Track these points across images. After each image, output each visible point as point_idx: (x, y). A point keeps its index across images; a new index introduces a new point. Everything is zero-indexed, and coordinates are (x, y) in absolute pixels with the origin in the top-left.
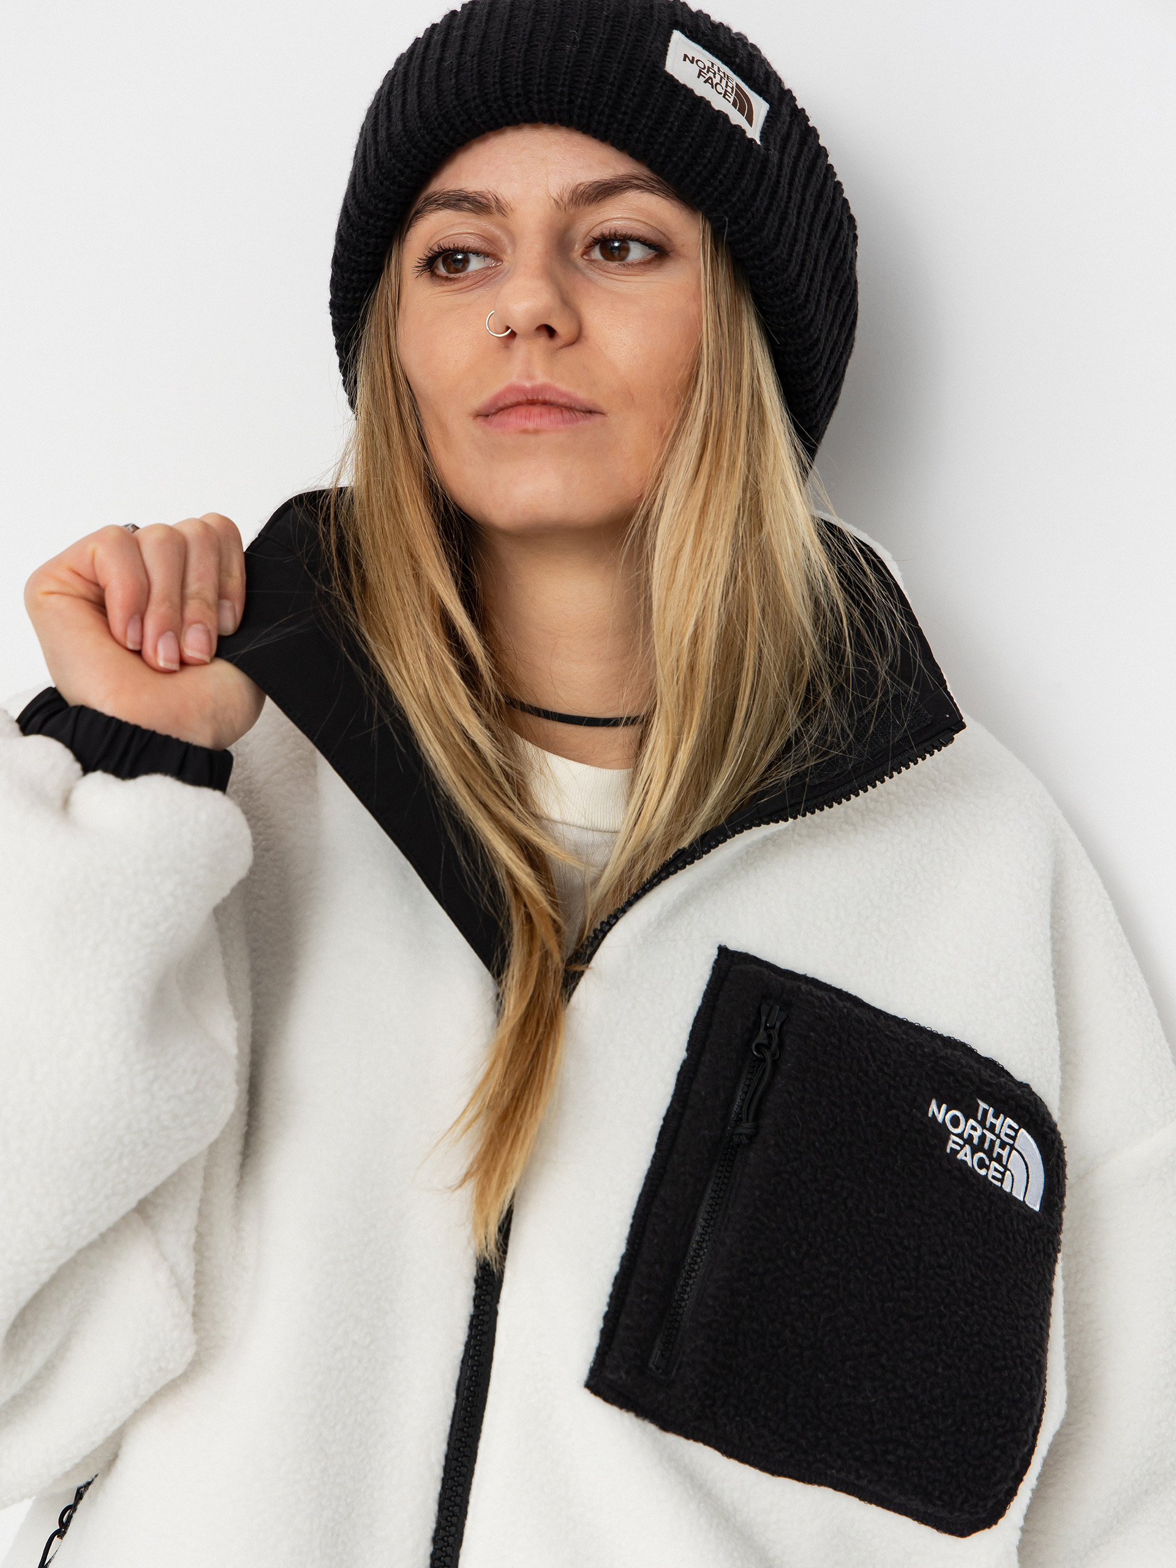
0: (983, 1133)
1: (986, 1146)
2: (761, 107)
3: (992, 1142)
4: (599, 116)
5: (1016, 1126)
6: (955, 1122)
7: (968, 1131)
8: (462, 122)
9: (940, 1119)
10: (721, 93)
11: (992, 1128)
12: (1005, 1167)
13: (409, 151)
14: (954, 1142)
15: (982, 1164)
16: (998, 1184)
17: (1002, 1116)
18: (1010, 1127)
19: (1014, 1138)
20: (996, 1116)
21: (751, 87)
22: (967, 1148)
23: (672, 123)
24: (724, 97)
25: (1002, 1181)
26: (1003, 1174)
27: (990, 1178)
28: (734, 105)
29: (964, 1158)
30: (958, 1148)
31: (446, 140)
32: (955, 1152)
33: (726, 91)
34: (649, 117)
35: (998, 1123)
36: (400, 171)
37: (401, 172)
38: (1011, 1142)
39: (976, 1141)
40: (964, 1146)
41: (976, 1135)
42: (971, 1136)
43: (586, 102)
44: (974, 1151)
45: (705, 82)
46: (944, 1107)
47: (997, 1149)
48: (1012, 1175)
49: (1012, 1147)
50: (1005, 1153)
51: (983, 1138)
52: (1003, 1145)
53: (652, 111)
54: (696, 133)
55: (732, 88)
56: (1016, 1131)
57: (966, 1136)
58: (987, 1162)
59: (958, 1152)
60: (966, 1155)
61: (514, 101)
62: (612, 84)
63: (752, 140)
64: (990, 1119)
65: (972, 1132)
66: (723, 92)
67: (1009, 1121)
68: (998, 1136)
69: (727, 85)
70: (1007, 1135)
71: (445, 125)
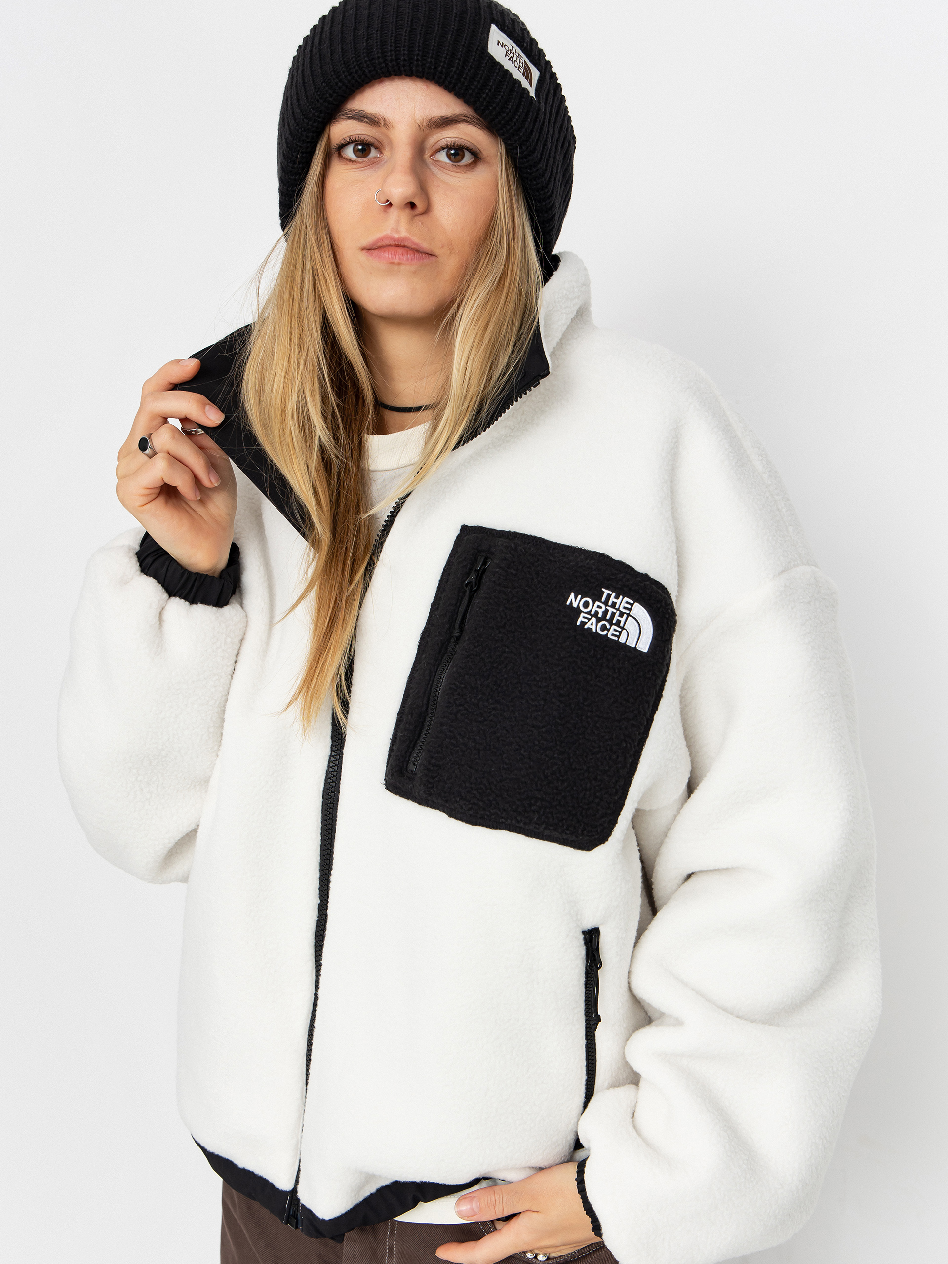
0: (606, 609)
1: (608, 617)
2: (536, 74)
3: (613, 614)
4: (450, 78)
5: (632, 602)
6: (586, 605)
7: (595, 608)
8: (370, 71)
9: (575, 605)
10: (517, 67)
11: (613, 605)
12: (623, 628)
13: (337, 84)
14: (584, 617)
15: (604, 628)
16: (616, 639)
17: (621, 597)
18: (627, 603)
19: (630, 610)
20: (617, 597)
21: (531, 61)
22: (594, 620)
23: (491, 86)
24: (518, 69)
25: (618, 637)
26: (620, 632)
27: (609, 636)
28: (523, 74)
29: (590, 627)
30: (586, 620)
31: (359, 80)
32: (583, 623)
33: (520, 65)
34: (479, 82)
35: (618, 601)
36: (330, 94)
37: (331, 96)
38: (628, 612)
39: (600, 615)
40: (591, 618)
41: (601, 612)
42: (597, 613)
43: (444, 70)
44: (599, 620)
45: (509, 60)
46: (579, 597)
47: (617, 617)
48: (627, 632)
49: (628, 615)
50: (623, 620)
51: (606, 611)
52: (621, 615)
53: (481, 78)
54: (504, 93)
55: (522, 64)
56: (632, 605)
57: (593, 613)
58: (608, 626)
59: (586, 623)
60: (592, 624)
61: (402, 63)
62: (459, 60)
63: (532, 97)
64: (612, 599)
65: (598, 609)
66: (518, 66)
67: (626, 599)
68: (618, 610)
69: (520, 62)
70: (625, 608)
71: (360, 72)
